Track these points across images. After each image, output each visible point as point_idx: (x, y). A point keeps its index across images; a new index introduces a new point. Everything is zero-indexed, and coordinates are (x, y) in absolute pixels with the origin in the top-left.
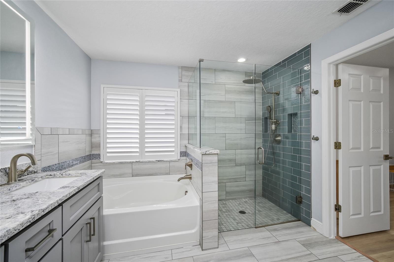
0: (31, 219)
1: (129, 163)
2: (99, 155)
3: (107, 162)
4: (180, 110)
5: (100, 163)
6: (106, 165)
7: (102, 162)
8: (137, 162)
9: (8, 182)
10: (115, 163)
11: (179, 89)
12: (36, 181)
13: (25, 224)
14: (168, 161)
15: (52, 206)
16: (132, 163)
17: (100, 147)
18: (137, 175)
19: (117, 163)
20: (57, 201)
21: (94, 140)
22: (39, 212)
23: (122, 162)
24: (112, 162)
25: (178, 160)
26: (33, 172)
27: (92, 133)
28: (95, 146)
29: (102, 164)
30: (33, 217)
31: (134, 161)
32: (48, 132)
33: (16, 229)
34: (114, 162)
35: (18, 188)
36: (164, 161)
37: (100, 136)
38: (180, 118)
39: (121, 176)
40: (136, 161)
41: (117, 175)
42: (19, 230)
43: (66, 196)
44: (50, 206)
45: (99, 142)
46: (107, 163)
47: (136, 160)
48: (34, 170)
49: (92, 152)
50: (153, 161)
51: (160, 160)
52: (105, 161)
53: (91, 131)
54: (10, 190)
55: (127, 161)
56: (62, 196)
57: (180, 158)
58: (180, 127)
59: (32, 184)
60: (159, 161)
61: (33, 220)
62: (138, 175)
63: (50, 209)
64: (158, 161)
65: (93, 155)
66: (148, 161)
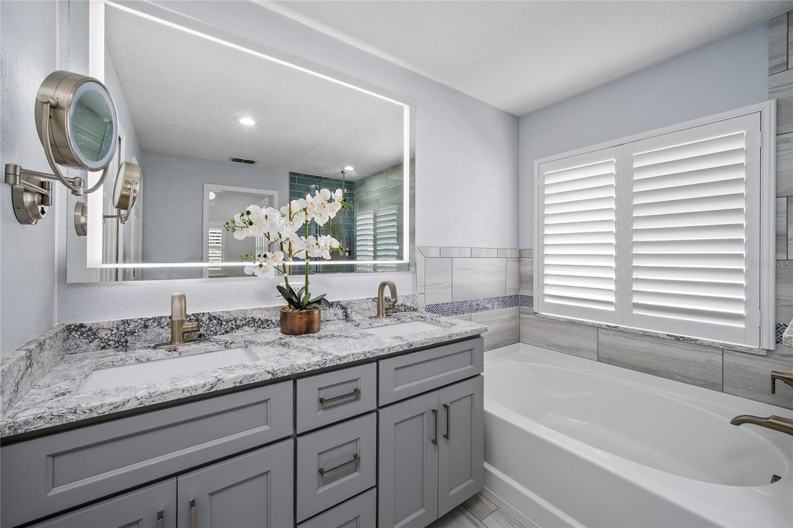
0: (321, 363)
1: (591, 326)
2: (532, 298)
3: (546, 315)
4: (777, 173)
5: (533, 314)
6: (543, 321)
7: (536, 313)
8: (609, 328)
9: (377, 316)
10: (559, 320)
11: (773, 103)
12: (403, 322)
13: (312, 366)
14: (714, 345)
15: (354, 356)
16: (598, 328)
17: (533, 283)
18: (610, 361)
19: (564, 320)
20: (364, 353)
21: (524, 269)
22: (333, 359)
23: (575, 320)
24: (555, 317)
25: (765, 353)
26: (412, 309)
27: (521, 255)
28: (524, 280)
29: (536, 318)
30: (324, 361)
31: (602, 325)
32: (434, 253)
33: (301, 367)
34: (558, 318)
35: (380, 324)
36: (698, 343)
37: (533, 262)
38: (777, 204)
39: (571, 350)
40: (608, 326)
41: (563, 347)
42: (304, 370)
43: (383, 350)
44: (351, 355)
45: (531, 273)
46: (544, 317)
47: (608, 324)
48: (413, 305)
49: (521, 291)
50: (657, 333)
51: (683, 338)
52: (542, 313)
53: (518, 251)
54: (371, 324)
55: (586, 322)
56: (375, 348)
57: (776, 347)
58: (778, 235)
59: (396, 324)
60: (677, 339)
61: (324, 365)
62: (614, 360)
63: (351, 360)
64: (674, 338)
65: (522, 296)
66: (642, 331)
